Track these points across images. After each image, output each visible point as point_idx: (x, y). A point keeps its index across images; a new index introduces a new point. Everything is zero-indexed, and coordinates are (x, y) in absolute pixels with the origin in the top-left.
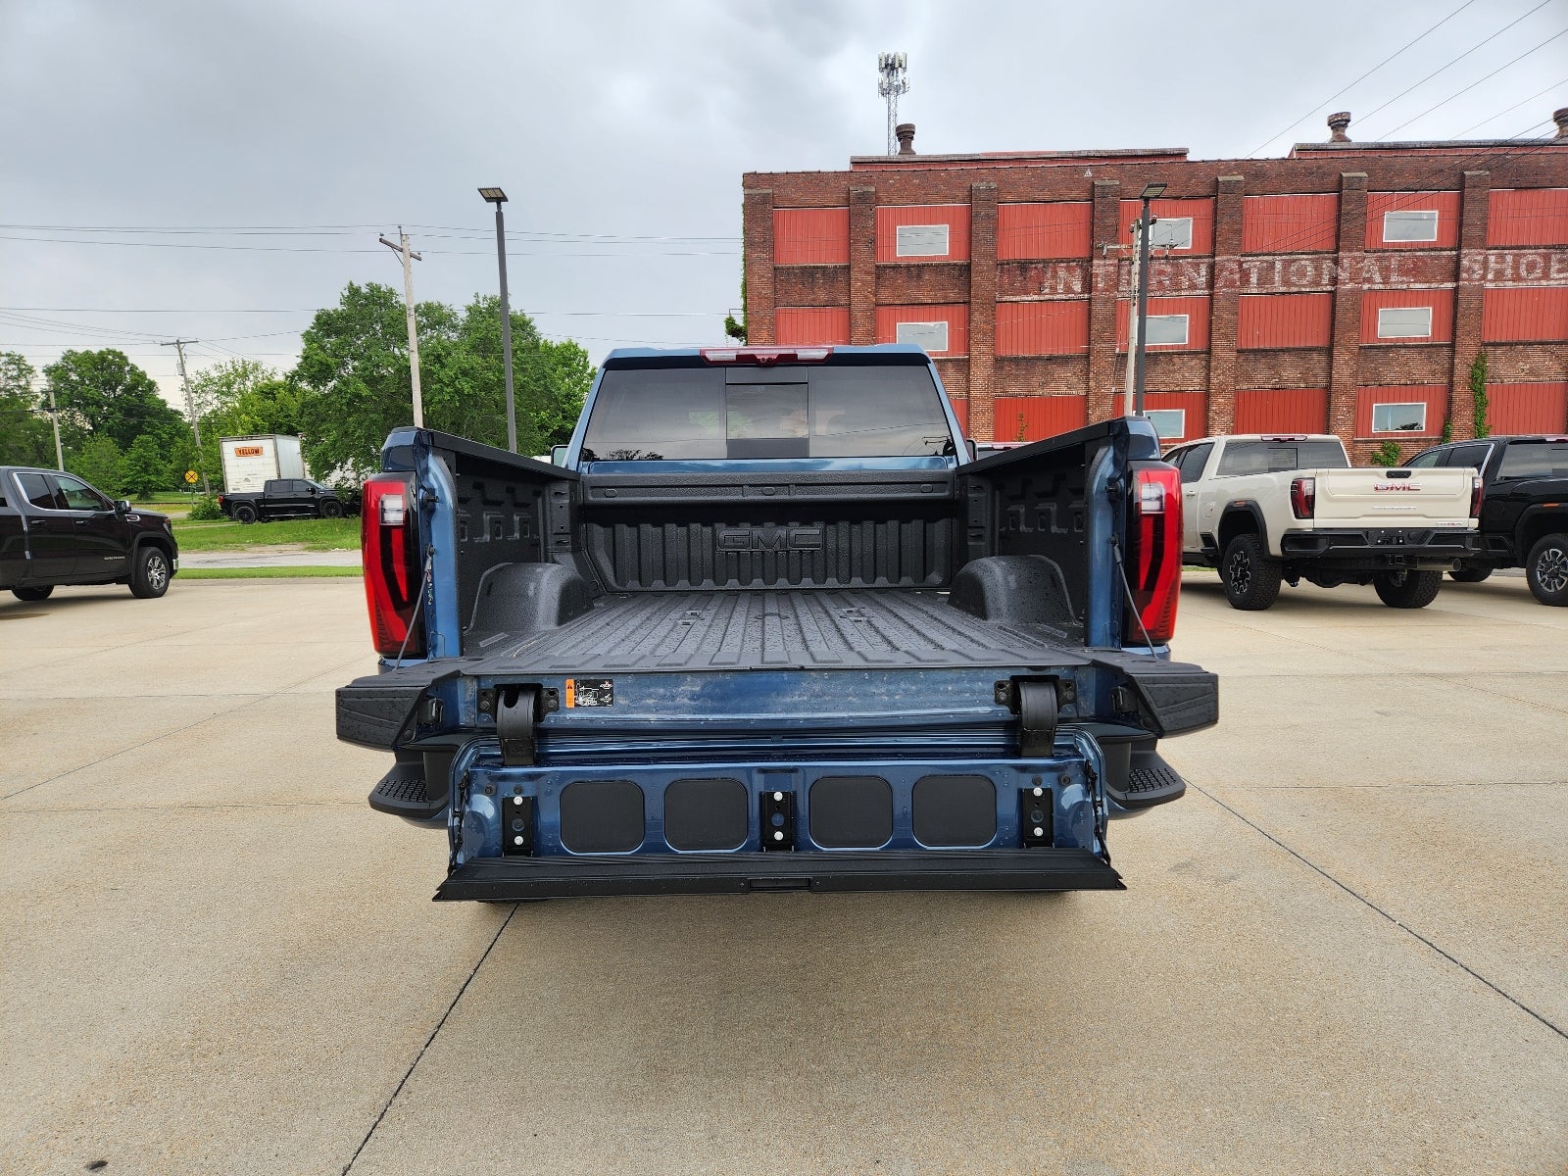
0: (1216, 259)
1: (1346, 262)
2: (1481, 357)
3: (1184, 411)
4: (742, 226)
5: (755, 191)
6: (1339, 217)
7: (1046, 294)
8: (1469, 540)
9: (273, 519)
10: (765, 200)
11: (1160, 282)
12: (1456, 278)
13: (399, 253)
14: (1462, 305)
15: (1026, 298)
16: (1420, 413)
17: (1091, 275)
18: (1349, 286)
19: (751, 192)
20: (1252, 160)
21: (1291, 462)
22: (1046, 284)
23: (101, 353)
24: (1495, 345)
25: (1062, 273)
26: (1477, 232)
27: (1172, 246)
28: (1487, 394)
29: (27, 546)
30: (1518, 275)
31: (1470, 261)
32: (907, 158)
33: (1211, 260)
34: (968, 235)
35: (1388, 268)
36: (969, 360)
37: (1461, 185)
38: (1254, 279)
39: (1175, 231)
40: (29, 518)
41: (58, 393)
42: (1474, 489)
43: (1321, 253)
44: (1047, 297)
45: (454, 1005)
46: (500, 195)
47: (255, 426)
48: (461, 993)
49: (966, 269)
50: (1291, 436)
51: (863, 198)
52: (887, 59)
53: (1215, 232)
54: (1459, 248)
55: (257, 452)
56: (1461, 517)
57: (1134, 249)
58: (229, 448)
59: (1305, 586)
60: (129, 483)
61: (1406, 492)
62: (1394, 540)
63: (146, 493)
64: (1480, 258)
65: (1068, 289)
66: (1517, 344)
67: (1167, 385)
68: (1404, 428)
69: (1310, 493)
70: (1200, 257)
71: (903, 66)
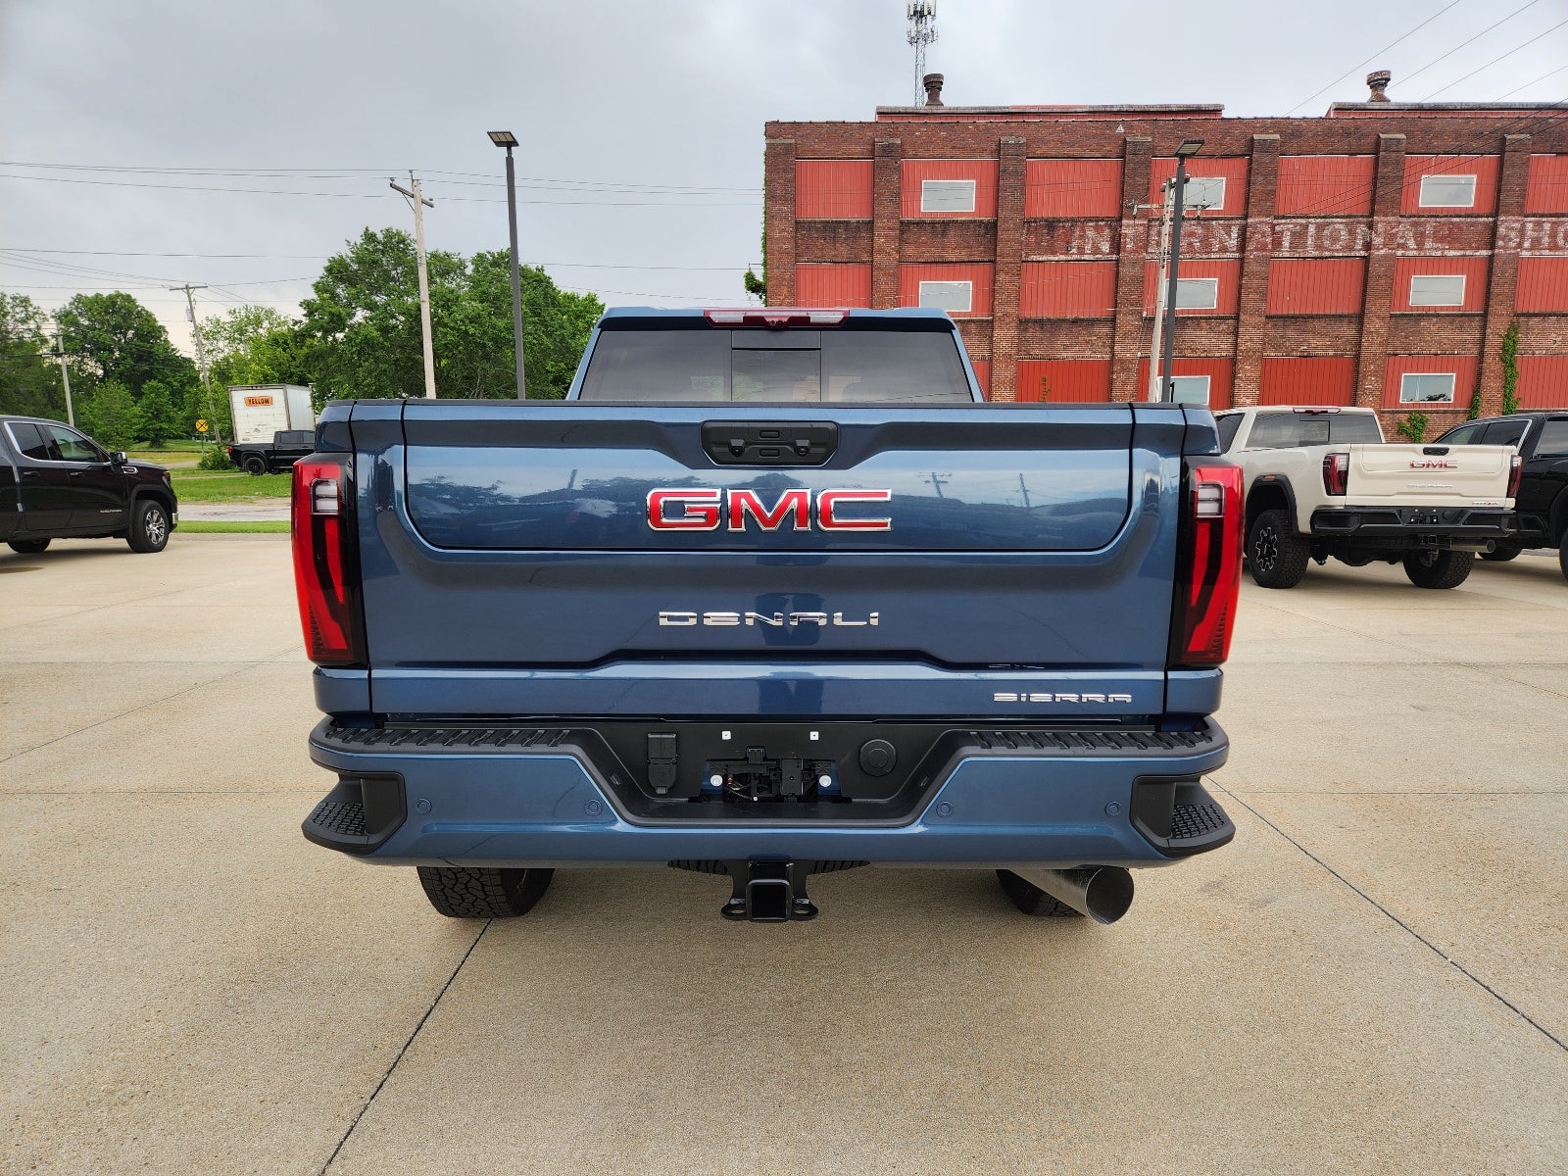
0: (1250, 220)
1: (1380, 227)
2: (1513, 329)
3: (1209, 377)
4: (763, 177)
5: (777, 141)
6: (1375, 178)
7: (1073, 254)
8: (1505, 521)
9: (283, 471)
10: (788, 148)
11: (1190, 244)
12: (1492, 246)
13: (411, 200)
14: (1497, 271)
15: (1052, 258)
16: (1448, 384)
17: (1120, 235)
18: (1382, 252)
19: (773, 141)
20: (1289, 118)
21: (1323, 435)
22: (1074, 244)
23: (110, 297)
24: (1529, 315)
25: (1090, 233)
26: (1512, 200)
27: (1204, 207)
28: (1518, 366)
29: (19, 497)
30: (1556, 243)
31: (1507, 228)
32: (935, 109)
33: (1243, 222)
34: (995, 193)
35: (1422, 234)
36: (992, 322)
37: (1502, 148)
38: (1286, 243)
39: (1209, 191)
40: (21, 470)
41: (67, 338)
42: (1512, 467)
43: (1355, 217)
44: (1075, 257)
45: (408, 1044)
46: (511, 140)
47: (265, 376)
48: (418, 1030)
49: (992, 228)
50: (1324, 408)
51: (889, 151)
52: (916, 6)
53: (1248, 193)
54: (1496, 214)
55: (267, 401)
56: (1498, 497)
57: (1165, 209)
58: (238, 397)
59: (1333, 564)
60: (140, 430)
61: (1443, 469)
62: (1428, 519)
63: (156, 440)
64: (1517, 225)
65: (1096, 250)
66: (1550, 315)
67: (1193, 350)
68: (1430, 399)
69: (1344, 468)
70: (1232, 219)
71: (932, 13)
